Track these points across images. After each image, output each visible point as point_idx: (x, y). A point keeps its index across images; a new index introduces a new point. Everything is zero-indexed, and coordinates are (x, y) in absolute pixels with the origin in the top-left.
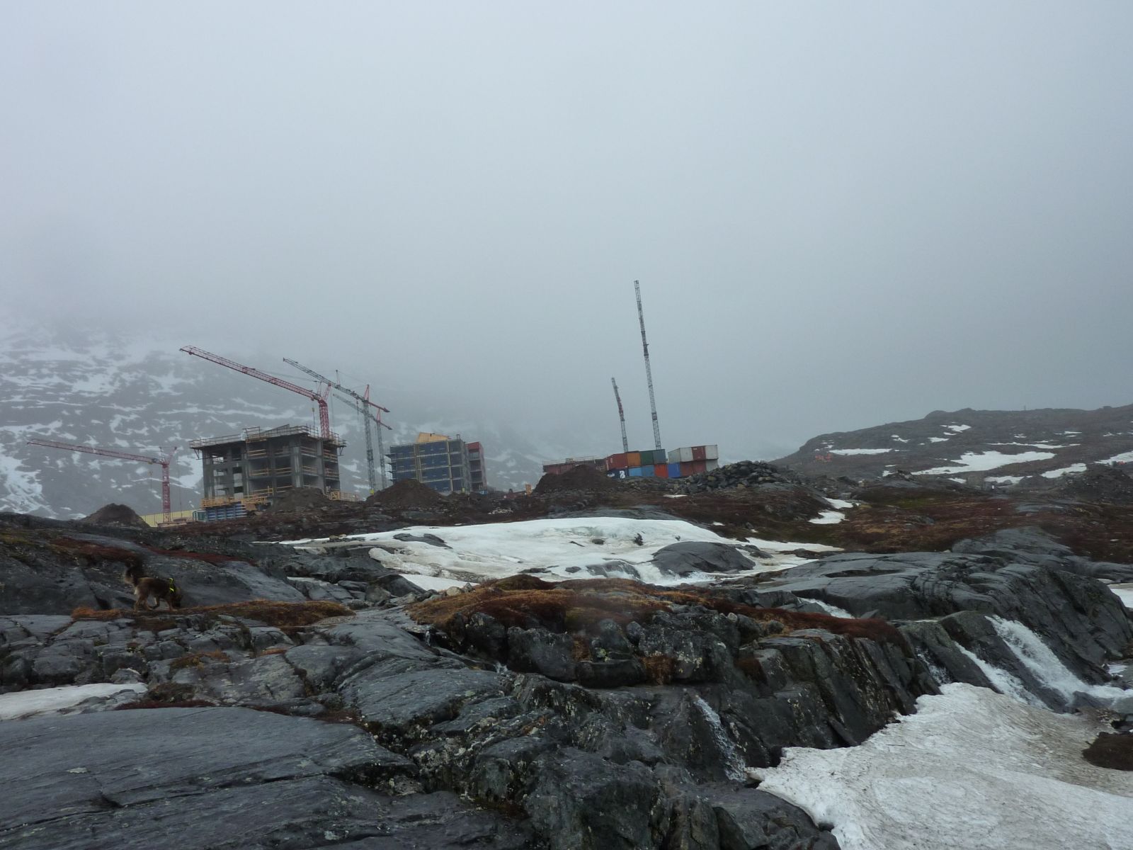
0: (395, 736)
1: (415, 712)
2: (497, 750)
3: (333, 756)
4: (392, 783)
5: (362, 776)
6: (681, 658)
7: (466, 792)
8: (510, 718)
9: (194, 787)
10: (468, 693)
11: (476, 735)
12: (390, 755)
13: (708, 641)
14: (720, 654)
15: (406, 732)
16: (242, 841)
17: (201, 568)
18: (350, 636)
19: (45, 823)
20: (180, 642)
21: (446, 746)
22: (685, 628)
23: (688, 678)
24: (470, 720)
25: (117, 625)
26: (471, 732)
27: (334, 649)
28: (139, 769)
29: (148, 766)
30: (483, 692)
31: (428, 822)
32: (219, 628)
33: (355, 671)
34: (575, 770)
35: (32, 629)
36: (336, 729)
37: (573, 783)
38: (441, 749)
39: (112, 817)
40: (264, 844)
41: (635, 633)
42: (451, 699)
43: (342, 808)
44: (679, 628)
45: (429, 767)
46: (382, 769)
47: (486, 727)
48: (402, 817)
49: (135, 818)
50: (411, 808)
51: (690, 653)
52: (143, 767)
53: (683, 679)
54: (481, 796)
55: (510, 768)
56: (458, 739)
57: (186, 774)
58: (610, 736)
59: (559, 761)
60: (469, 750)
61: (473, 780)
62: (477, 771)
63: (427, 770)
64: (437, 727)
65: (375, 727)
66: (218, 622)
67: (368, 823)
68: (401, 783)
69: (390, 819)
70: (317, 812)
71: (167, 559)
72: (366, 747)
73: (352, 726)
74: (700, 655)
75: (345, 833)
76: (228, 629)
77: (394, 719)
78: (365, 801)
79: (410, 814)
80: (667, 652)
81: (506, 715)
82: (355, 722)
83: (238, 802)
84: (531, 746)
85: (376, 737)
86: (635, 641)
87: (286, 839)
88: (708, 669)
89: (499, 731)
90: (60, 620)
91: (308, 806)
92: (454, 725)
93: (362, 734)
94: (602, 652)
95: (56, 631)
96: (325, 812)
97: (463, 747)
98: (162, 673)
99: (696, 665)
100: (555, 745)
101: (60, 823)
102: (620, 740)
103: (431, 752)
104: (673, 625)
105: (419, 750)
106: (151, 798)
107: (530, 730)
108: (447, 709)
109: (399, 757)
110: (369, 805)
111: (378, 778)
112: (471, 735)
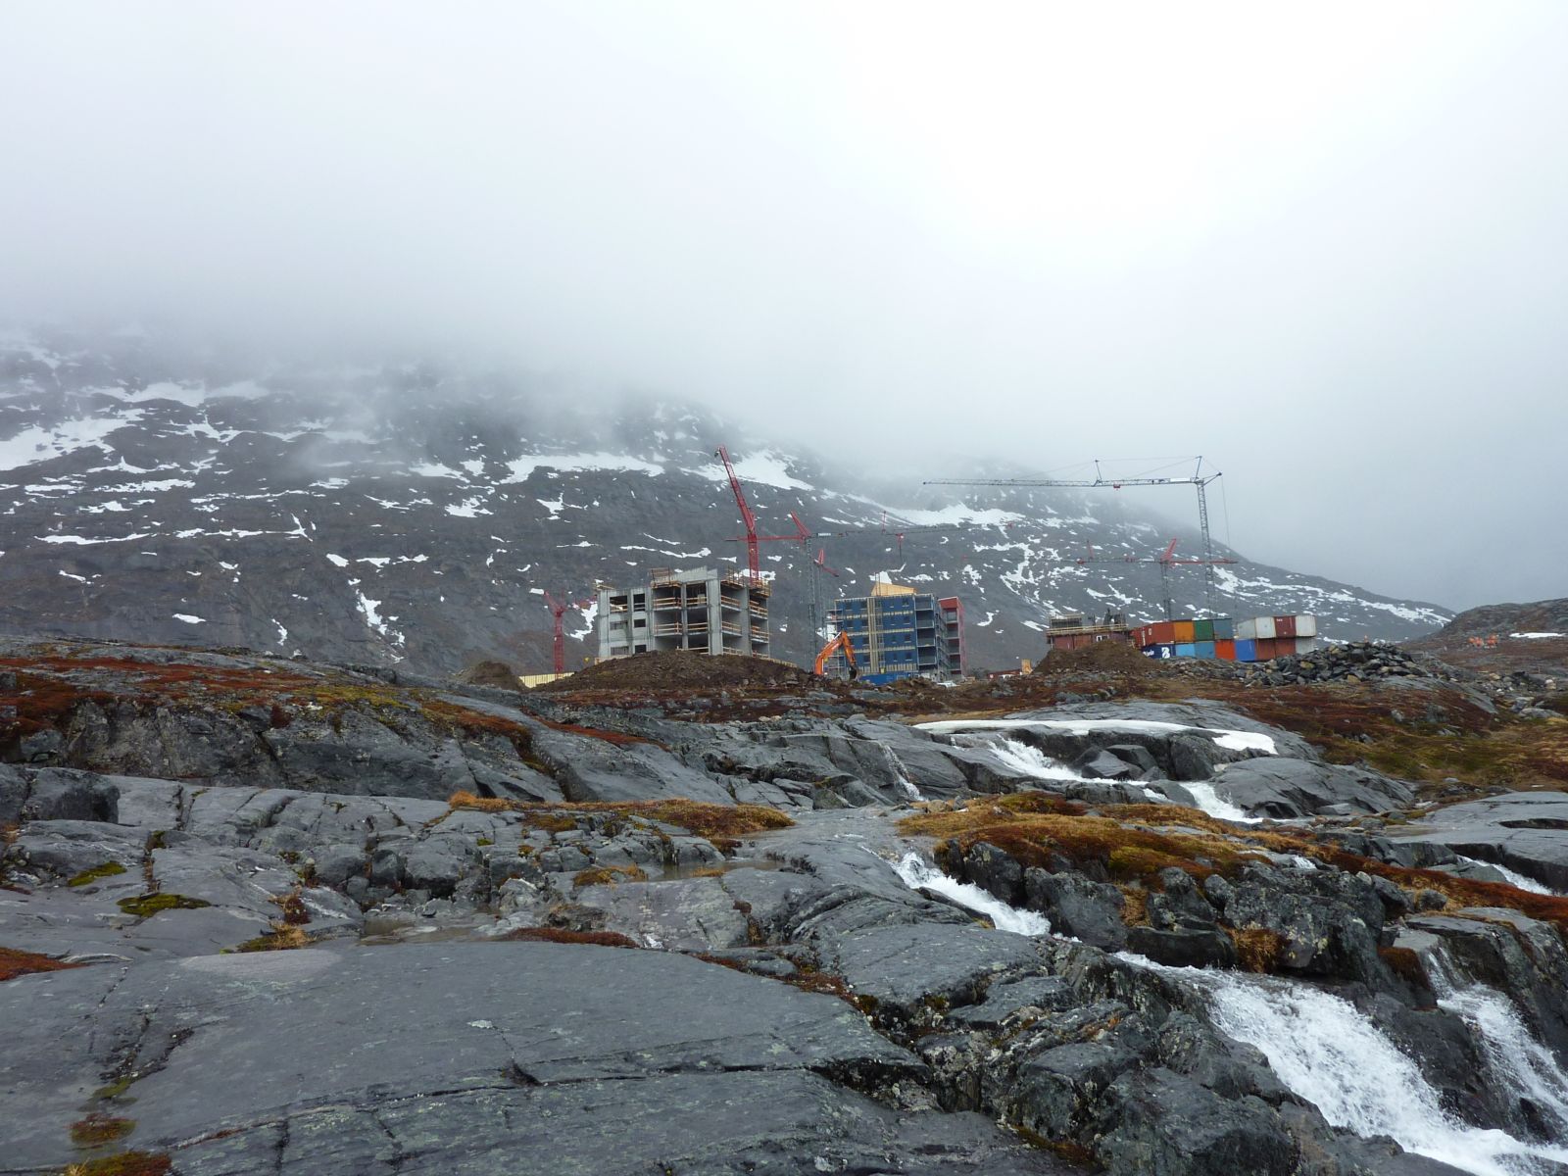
0: (896, 1019)
1: (923, 987)
2: (1053, 1059)
3: (815, 1041)
4: (896, 1089)
5: (856, 1075)
6: (1292, 936)
7: (1003, 1117)
8: (1063, 1011)
9: (632, 1067)
10: (996, 966)
11: (1015, 1032)
12: (893, 1049)
13: (1337, 914)
14: (1357, 936)
15: (912, 1016)
16: (704, 1157)
17: (603, 750)
18: (807, 860)
19: (446, 1096)
20: (583, 849)
21: (971, 1044)
22: (1296, 890)
23: (1303, 968)
24: (1005, 1007)
25: (504, 819)
26: (1008, 1025)
27: (787, 877)
28: (560, 1031)
29: (569, 1028)
30: (1018, 966)
31: (954, 1158)
32: (631, 834)
33: (817, 912)
34: (1175, 1105)
35: (402, 815)
36: (815, 1000)
37: (1175, 1127)
38: (964, 1047)
39: (529, 1098)
40: (734, 1167)
41: (1219, 891)
42: (974, 971)
43: (836, 1123)
44: (1287, 890)
45: (946, 1072)
46: (883, 1068)
47: (1029, 1021)
48: (916, 1145)
49: (559, 1103)
50: (927, 1132)
51: (1307, 930)
52: (564, 1029)
53: (1297, 969)
54: (1027, 1127)
55: (1074, 1091)
56: (987, 1033)
57: (620, 1046)
58: (1209, 1051)
59: (1150, 1090)
60: (1009, 1053)
61: (1016, 1101)
62: (1023, 1088)
63: (942, 1075)
64: (956, 1012)
65: (868, 1004)
66: (630, 826)
67: (873, 1151)
68: (909, 1093)
69: (898, 1146)
70: (802, 1126)
71: (560, 736)
72: (859, 1032)
73: (836, 998)
74: (1323, 935)
75: (842, 1163)
76: (644, 835)
77: (895, 994)
78: (863, 1115)
79: (927, 1143)
80: (1270, 925)
81: (1055, 1005)
82: (839, 993)
83: (693, 1096)
84: (1104, 1059)
85: (870, 1018)
86: (1220, 903)
87: (764, 1162)
88: (1336, 957)
89: (1050, 1030)
90: (435, 807)
91: (790, 1116)
92: (981, 1013)
93: (852, 1012)
94: (1169, 916)
95: (432, 821)
96: (813, 1127)
97: (998, 1048)
98: (564, 891)
99: (1317, 949)
100: (1137, 1061)
101: (463, 1100)
102: (1224, 1060)
103: (950, 1049)
104: (1278, 884)
105: (930, 1044)
106: (578, 1076)
107: (1095, 1033)
108: (969, 987)
109: (906, 1052)
110: (869, 1122)
111: (877, 1081)
112: (1007, 1031)
